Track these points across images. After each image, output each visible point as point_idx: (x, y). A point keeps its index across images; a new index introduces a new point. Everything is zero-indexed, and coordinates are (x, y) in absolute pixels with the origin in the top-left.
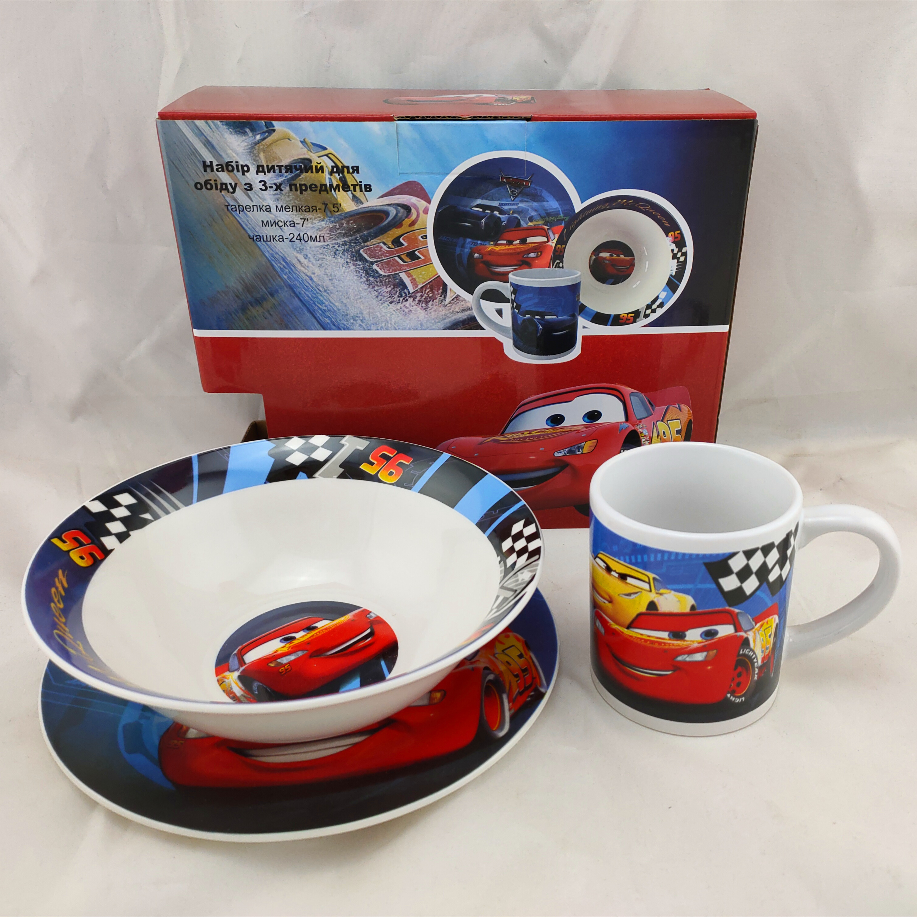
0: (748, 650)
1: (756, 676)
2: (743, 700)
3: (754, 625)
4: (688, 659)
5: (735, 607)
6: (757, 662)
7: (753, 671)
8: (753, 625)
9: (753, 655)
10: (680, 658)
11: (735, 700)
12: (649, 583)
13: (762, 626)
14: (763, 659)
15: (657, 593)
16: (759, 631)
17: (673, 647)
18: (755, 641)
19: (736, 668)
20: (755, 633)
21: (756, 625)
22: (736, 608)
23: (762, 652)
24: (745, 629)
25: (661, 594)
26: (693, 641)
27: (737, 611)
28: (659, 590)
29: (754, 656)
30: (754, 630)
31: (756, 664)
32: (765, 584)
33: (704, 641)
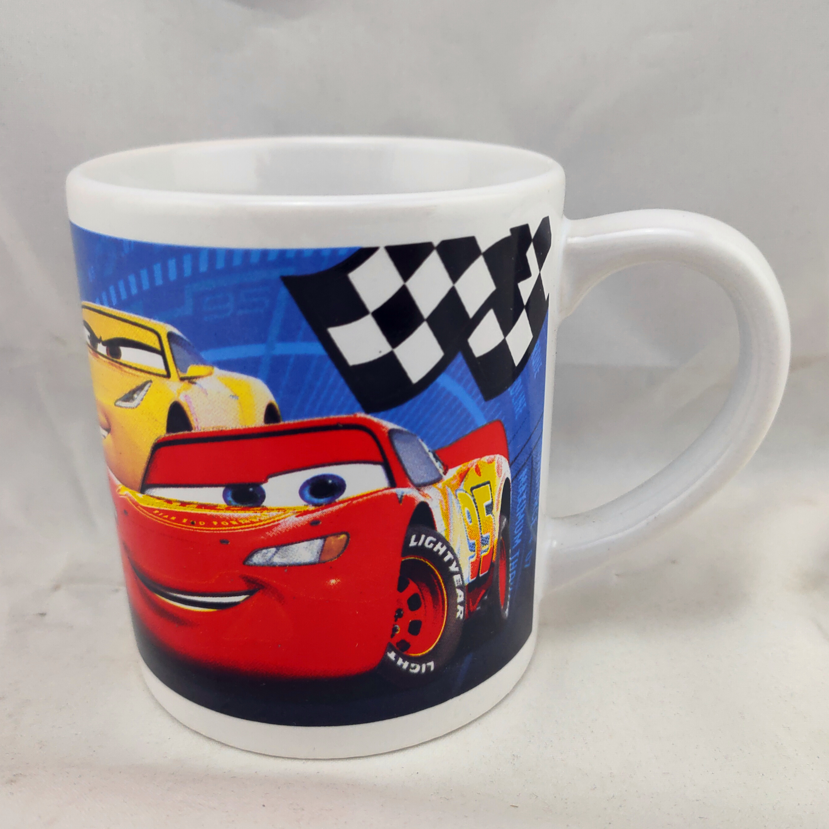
0: (430, 538)
1: (460, 608)
2: (432, 668)
3: (441, 471)
4: (278, 560)
5: (382, 413)
6: (460, 572)
7: (452, 595)
8: (437, 470)
9: (445, 554)
10: (258, 559)
11: (409, 667)
12: (162, 353)
13: (463, 476)
14: (476, 567)
15: (182, 379)
16: (455, 489)
17: (239, 529)
18: (447, 517)
19: (402, 586)
20: (445, 494)
21: (445, 473)
22: (383, 418)
23: (472, 547)
24: (417, 480)
25: (191, 380)
26: (284, 510)
27: (389, 425)
28: (185, 371)
29: (449, 556)
30: (440, 485)
31: (456, 578)
32: (459, 359)
33: (311, 508)
